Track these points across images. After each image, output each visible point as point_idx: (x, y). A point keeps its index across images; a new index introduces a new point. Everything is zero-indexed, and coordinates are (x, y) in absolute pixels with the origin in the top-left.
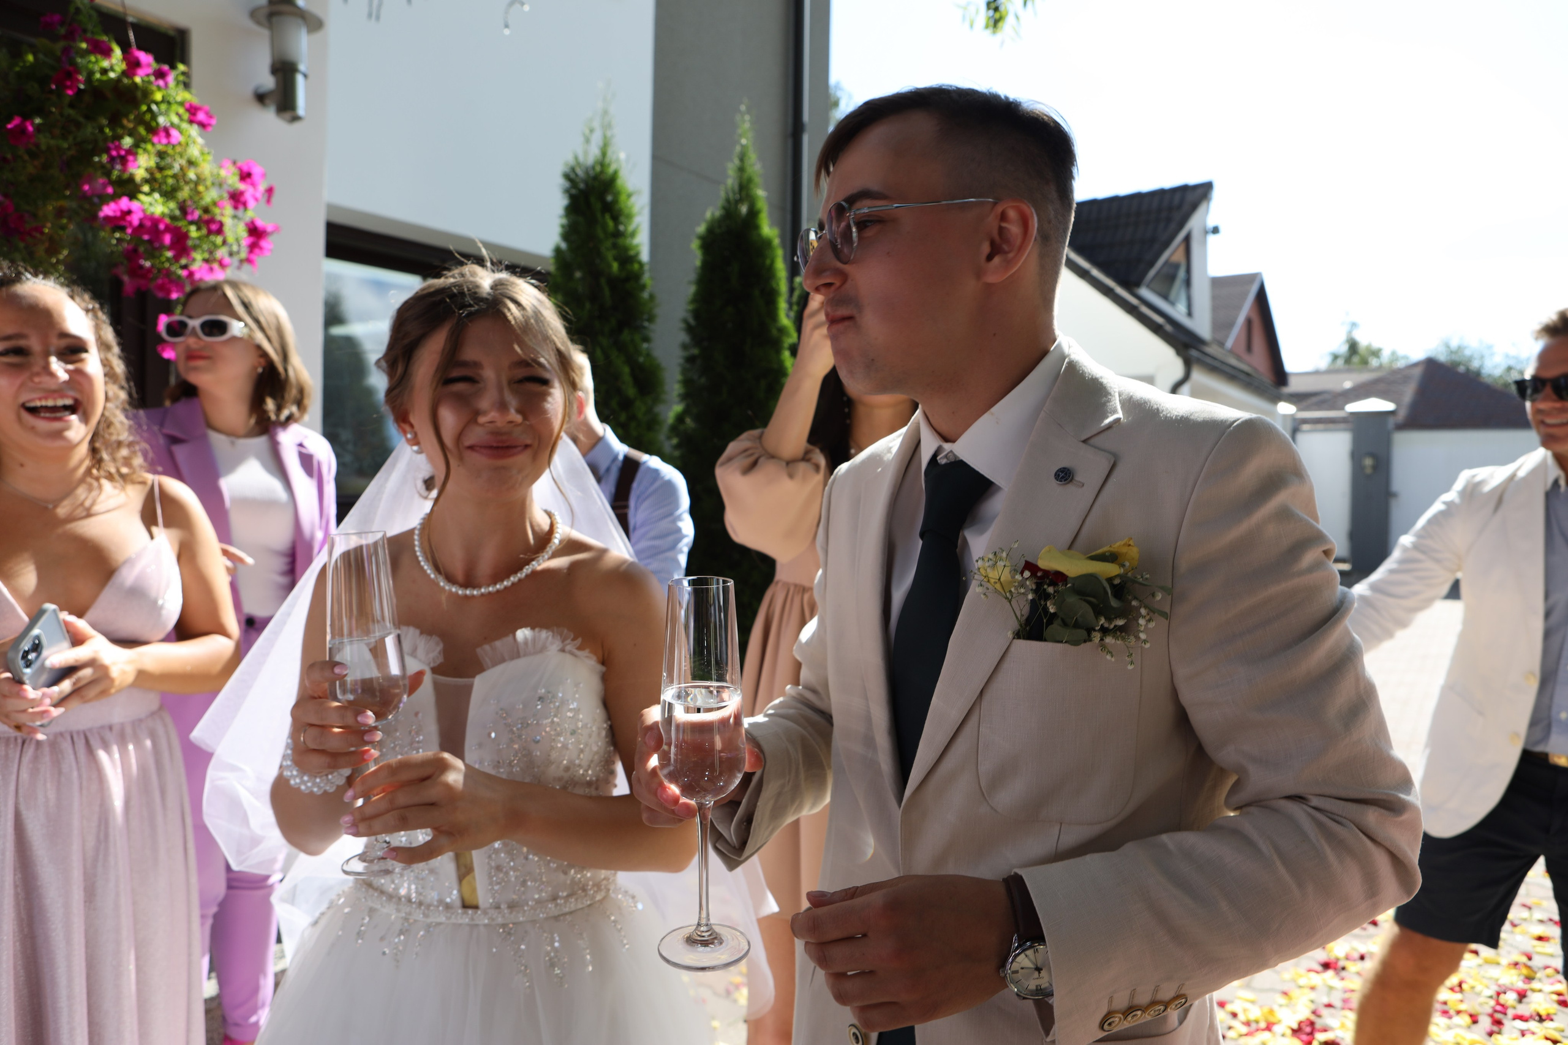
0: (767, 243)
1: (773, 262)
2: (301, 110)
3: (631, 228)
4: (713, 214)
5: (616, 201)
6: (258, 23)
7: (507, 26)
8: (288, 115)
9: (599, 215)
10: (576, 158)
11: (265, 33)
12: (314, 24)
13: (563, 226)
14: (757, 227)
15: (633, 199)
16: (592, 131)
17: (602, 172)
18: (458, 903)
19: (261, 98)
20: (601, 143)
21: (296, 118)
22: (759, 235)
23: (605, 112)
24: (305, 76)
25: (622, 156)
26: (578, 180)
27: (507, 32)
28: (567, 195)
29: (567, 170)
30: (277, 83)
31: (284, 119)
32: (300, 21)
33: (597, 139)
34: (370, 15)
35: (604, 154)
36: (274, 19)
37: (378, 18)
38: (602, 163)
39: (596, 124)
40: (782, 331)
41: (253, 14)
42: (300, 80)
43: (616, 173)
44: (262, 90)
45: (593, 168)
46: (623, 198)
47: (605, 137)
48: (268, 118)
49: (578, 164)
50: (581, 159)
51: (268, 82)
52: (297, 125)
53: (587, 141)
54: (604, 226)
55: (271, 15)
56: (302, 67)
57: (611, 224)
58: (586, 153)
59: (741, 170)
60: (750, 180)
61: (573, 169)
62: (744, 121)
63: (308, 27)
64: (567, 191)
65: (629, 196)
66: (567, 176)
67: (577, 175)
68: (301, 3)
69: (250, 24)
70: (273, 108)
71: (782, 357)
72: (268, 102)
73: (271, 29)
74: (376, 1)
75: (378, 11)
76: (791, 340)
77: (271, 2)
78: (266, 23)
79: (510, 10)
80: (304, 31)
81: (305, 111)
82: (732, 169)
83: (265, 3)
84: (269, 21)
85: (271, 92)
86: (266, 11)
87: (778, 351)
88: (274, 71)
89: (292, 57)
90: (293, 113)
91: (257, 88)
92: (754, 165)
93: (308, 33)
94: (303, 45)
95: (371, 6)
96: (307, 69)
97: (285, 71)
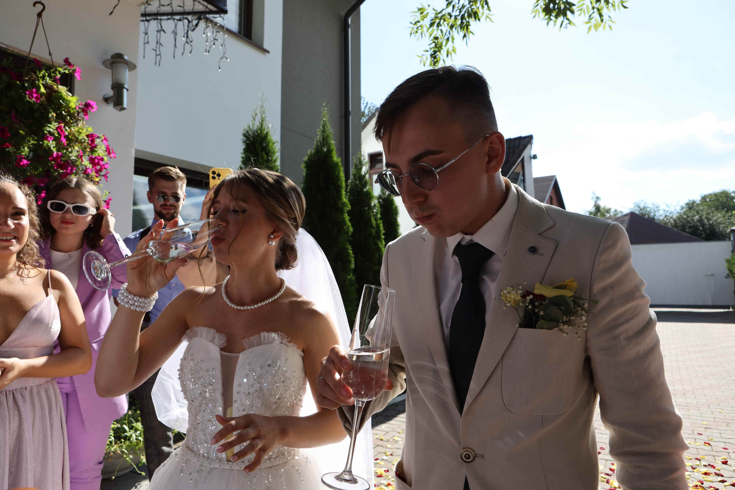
0: (336, 164)
1: (339, 173)
2: (125, 106)
3: (274, 159)
4: (311, 152)
5: (267, 146)
6: (106, 67)
8: (119, 107)
9: (260, 152)
10: (249, 127)
11: (111, 71)
12: (132, 67)
13: (243, 158)
14: (332, 157)
15: (275, 145)
16: (256, 115)
17: (261, 133)
18: (225, 459)
19: (106, 100)
20: (260, 121)
21: (123, 109)
22: (332, 161)
23: (262, 106)
24: (127, 90)
25: (270, 126)
26: (250, 136)
27: (220, 70)
28: (245, 144)
29: (245, 132)
30: (114, 93)
31: (117, 109)
32: (126, 66)
33: (258, 119)
34: (156, 64)
35: (262, 125)
36: (114, 65)
37: (159, 65)
38: (261, 128)
39: (258, 112)
40: (344, 204)
41: (104, 63)
42: (125, 91)
43: (267, 133)
44: (106, 96)
45: (257, 131)
46: (271, 144)
47: (262, 117)
48: (110, 108)
49: (250, 129)
50: (251, 127)
51: (110, 93)
52: (123, 112)
53: (255, 119)
54: (262, 157)
55: (112, 63)
56: (126, 86)
57: (265, 156)
58: (253, 124)
59: (324, 131)
60: (328, 136)
61: (247, 132)
62: (324, 110)
63: (129, 68)
64: (244, 142)
65: (273, 144)
66: (244, 135)
67: (249, 135)
68: (126, 57)
69: (102, 67)
70: (112, 104)
71: (344, 216)
72: (109, 102)
73: (112, 69)
74: (158, 57)
75: (160, 62)
76: (348, 209)
77: (112, 57)
78: (111, 67)
79: (221, 61)
80: (127, 70)
81: (127, 105)
82: (319, 131)
83: (109, 57)
84: (112, 66)
85: (111, 97)
86: (110, 61)
87: (342, 214)
88: (113, 87)
89: (122, 81)
90: (121, 106)
91: (104, 95)
92: (329, 129)
93: (129, 71)
94: (127, 76)
95: (156, 59)
96: (128, 87)
97: (118, 88)
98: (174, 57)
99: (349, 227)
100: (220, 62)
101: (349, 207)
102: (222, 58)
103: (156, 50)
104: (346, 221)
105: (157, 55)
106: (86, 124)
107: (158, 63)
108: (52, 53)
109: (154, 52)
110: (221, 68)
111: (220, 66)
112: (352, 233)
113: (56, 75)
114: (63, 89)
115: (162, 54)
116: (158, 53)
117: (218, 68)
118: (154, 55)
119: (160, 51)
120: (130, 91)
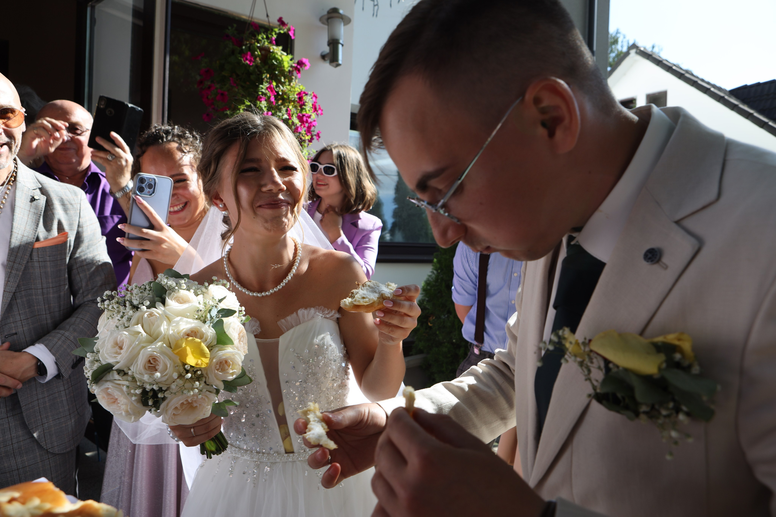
2: (340, 62)
6: (323, 23)
8: (334, 64)
11: (326, 27)
12: (347, 20)
18: (283, 451)
19: (323, 57)
21: (338, 65)
24: (343, 45)
30: (330, 50)
31: (333, 66)
32: (341, 20)
34: (373, 15)
36: (329, 20)
37: (377, 15)
41: (321, 19)
42: (340, 46)
44: (324, 54)
48: (326, 66)
51: (326, 49)
52: (338, 68)
55: (329, 18)
56: (341, 41)
63: (344, 22)
68: (341, 11)
69: (320, 24)
70: (328, 61)
72: (326, 59)
73: (328, 25)
74: (376, 7)
75: (377, 12)
77: (329, 12)
78: (326, 23)
80: (342, 24)
81: (342, 61)
83: (326, 13)
84: (328, 22)
85: (328, 54)
86: (326, 17)
88: (329, 44)
89: (337, 37)
90: (337, 63)
91: (322, 53)
93: (344, 25)
94: (342, 31)
95: (374, 10)
96: (343, 42)
97: (334, 43)
98: (391, 5)
105: (375, 6)
106: (299, 82)
107: (375, 14)
108: (269, 15)
109: (372, 3)
113: (272, 35)
114: (277, 50)
115: (379, 5)
116: (376, 3)
118: (372, 6)
119: (377, 1)
120: (344, 46)
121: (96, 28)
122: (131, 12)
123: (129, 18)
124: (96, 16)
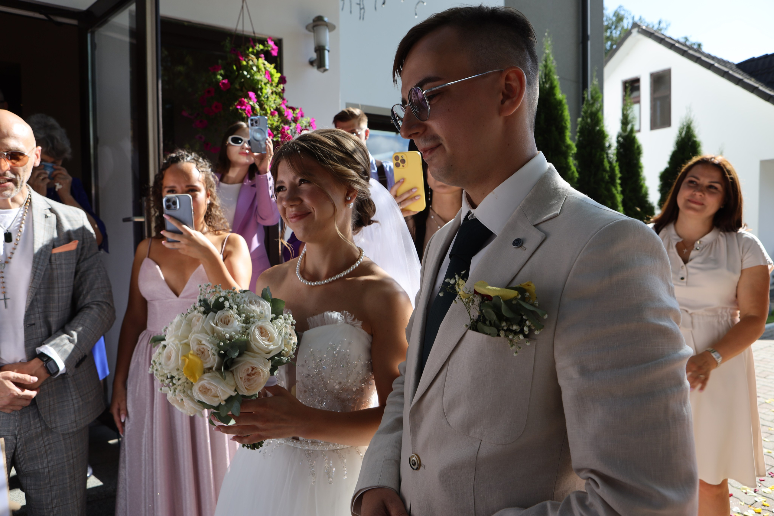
0: (560, 103)
1: (563, 112)
2: (327, 67)
6: (310, 31)
7: (416, 15)
8: (322, 69)
11: (312, 34)
12: (331, 27)
14: (554, 95)
19: (312, 63)
21: (326, 70)
22: (555, 99)
24: (329, 51)
27: (416, 17)
30: (317, 56)
31: (321, 71)
32: (326, 27)
34: (360, 18)
36: (315, 28)
37: (363, 19)
40: (568, 147)
41: (307, 28)
42: (326, 53)
48: (314, 71)
51: (314, 56)
52: (326, 73)
55: (314, 26)
56: (327, 48)
59: (546, 66)
60: (550, 71)
62: (547, 41)
63: (329, 29)
68: (326, 19)
69: (306, 32)
70: (316, 67)
71: (568, 161)
72: (314, 64)
73: (314, 33)
74: (362, 11)
75: (363, 15)
76: (573, 152)
77: (314, 21)
78: (313, 31)
79: (418, 7)
80: (327, 31)
81: (329, 66)
82: (541, 66)
83: (311, 21)
84: (313, 29)
85: (315, 60)
86: (312, 25)
87: (566, 158)
88: (316, 51)
89: (323, 43)
90: (324, 68)
91: (310, 59)
92: (552, 63)
93: (330, 31)
94: (327, 38)
95: (360, 13)
96: (329, 48)
97: (320, 50)
98: (376, 8)
99: (573, 172)
100: (416, 8)
101: (575, 150)
102: (418, 3)
103: (359, 4)
104: (571, 166)
105: (361, 9)
107: (362, 18)
109: (358, 6)
110: (417, 14)
111: (417, 12)
112: (578, 179)
115: (365, 8)
116: (362, 6)
117: (415, 14)
118: (359, 9)
119: (363, 4)
120: (331, 51)
121: (97, 52)
122: (128, 33)
123: (127, 39)
124: (96, 41)
